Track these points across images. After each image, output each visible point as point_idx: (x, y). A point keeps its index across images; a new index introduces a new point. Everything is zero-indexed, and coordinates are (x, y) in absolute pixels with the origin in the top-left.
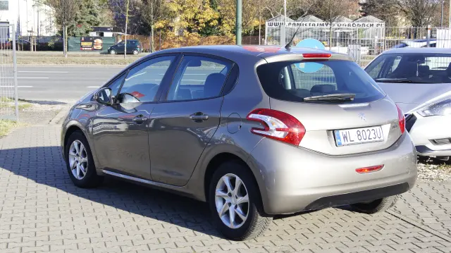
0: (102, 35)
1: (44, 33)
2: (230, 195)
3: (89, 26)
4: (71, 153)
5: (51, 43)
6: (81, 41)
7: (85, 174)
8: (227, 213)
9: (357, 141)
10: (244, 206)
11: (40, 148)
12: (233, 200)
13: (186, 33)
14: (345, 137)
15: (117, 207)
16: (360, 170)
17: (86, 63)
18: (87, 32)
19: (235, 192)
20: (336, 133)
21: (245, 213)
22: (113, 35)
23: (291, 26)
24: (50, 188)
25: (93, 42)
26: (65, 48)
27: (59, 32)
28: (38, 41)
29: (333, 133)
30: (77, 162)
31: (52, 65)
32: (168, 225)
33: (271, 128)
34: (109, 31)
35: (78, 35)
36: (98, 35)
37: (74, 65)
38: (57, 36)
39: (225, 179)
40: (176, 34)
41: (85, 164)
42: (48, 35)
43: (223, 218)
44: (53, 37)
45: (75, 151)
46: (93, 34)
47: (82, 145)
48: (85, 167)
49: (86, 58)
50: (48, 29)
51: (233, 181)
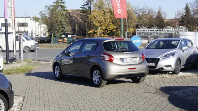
0: (67, 36)
1: (43, 36)
2: (96, 76)
3: (61, 33)
4: (55, 70)
5: (45, 40)
6: (58, 39)
7: (59, 75)
8: (96, 81)
9: (129, 61)
10: (99, 78)
11: (43, 72)
12: (97, 77)
13: (102, 35)
14: (125, 60)
15: (68, 83)
16: (129, 69)
17: (60, 47)
18: (61, 35)
19: (97, 75)
20: (123, 59)
21: (99, 80)
22: (72, 36)
23: (147, 31)
24: (49, 80)
25: (63, 39)
26: (52, 42)
27: (49, 35)
28: (40, 39)
29: (122, 59)
30: (57, 72)
31: (47, 48)
32: (81, 86)
33: (105, 58)
34: (70, 35)
35: (57, 36)
36: (65, 36)
37: (55, 48)
38: (48, 37)
39: (95, 72)
40: (99, 35)
41: (59, 72)
42: (44, 37)
43: (95, 82)
44: (47, 38)
45: (56, 69)
46: (63, 36)
47: (59, 67)
48: (59, 73)
49: (61, 46)
50: (45, 34)
51: (97, 72)
